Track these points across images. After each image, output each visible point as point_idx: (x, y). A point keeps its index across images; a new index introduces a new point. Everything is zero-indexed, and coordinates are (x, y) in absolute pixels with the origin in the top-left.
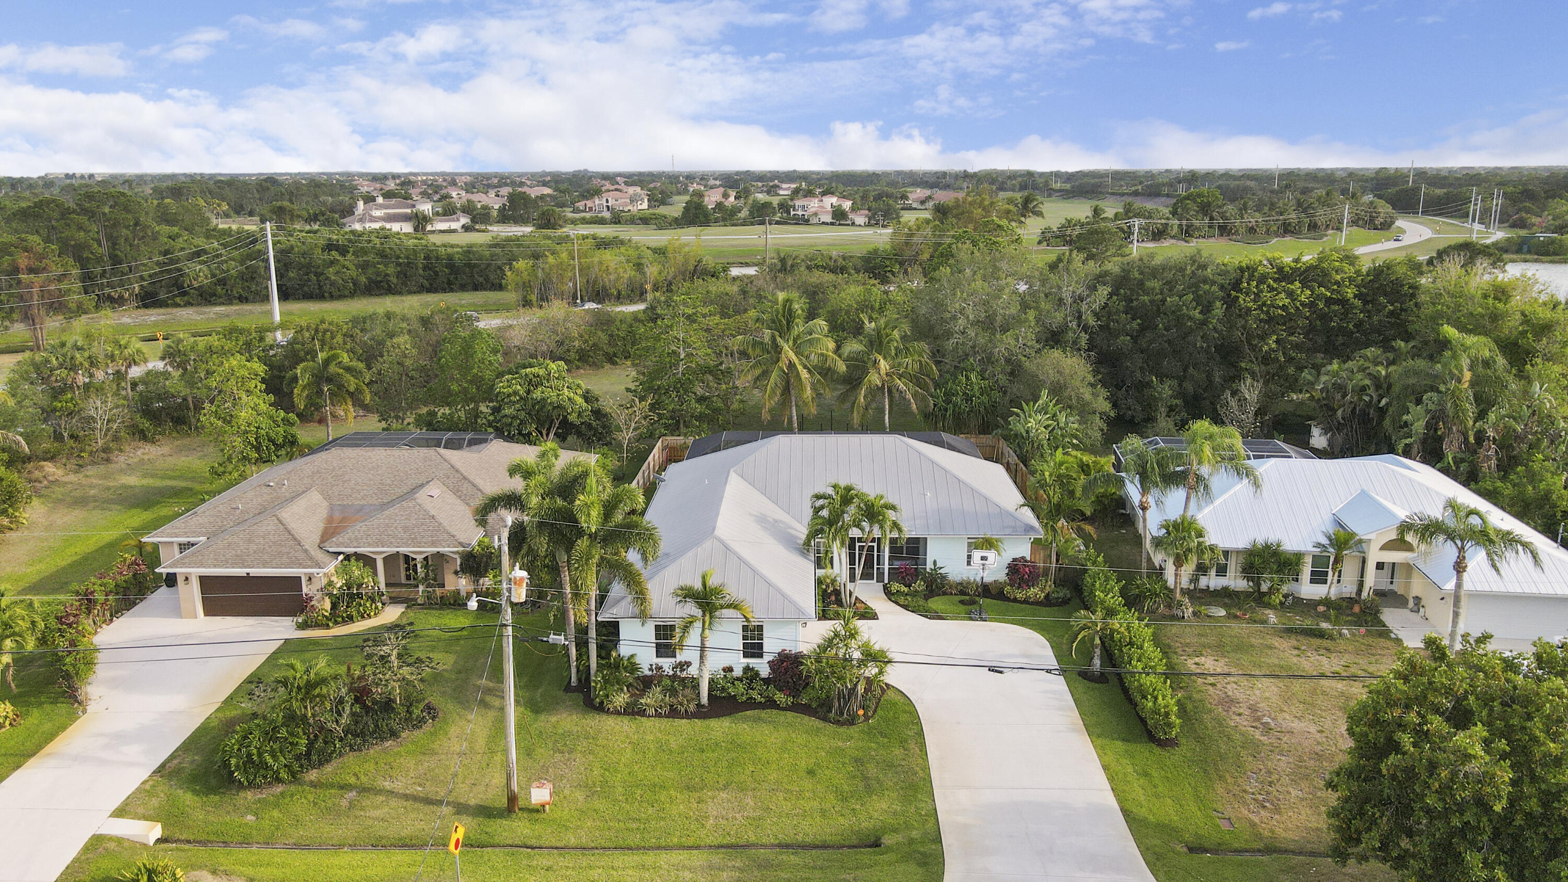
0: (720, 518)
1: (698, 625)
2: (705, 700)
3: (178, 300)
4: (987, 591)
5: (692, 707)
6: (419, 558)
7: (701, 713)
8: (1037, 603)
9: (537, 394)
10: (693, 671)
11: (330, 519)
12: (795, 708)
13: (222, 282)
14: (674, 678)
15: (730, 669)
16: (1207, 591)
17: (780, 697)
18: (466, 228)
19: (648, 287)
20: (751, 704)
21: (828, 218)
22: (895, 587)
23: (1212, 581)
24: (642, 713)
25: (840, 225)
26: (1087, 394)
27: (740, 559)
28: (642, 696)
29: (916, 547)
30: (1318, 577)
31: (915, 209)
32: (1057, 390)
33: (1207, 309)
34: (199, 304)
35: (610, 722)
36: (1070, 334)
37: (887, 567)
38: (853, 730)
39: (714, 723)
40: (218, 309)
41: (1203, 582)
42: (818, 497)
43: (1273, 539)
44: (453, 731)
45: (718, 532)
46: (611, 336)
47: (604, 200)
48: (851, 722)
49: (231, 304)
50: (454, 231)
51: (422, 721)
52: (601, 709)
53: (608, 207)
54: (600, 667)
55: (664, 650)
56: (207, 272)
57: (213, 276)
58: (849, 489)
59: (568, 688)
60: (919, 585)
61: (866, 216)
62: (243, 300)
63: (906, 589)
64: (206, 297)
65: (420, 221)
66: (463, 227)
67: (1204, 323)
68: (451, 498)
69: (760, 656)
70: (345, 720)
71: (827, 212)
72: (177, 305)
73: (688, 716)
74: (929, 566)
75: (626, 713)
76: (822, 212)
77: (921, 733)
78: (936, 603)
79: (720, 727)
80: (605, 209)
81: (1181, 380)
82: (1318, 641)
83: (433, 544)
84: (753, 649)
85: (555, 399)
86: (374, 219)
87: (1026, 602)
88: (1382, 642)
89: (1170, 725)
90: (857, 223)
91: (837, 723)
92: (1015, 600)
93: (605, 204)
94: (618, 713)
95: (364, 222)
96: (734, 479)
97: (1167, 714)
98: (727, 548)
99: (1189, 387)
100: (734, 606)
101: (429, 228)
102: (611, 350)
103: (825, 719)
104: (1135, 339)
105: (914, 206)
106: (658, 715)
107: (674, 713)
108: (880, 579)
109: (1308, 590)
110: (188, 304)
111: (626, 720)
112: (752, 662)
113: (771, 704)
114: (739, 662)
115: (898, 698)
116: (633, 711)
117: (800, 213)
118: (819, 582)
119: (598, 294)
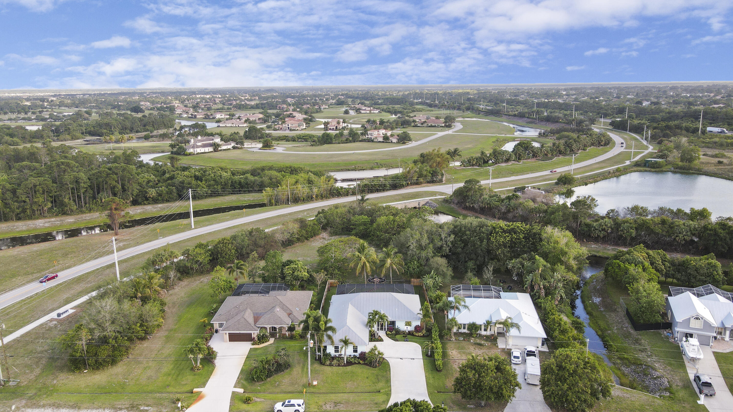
0: (347, 319)
1: (344, 347)
2: (345, 363)
3: (145, 202)
4: (410, 333)
5: (343, 364)
6: (277, 328)
7: (345, 365)
8: (421, 336)
9: (296, 274)
10: (343, 356)
11: (254, 317)
12: (364, 364)
13: (160, 195)
14: (339, 357)
15: (350, 356)
16: (461, 333)
17: (361, 362)
18: (234, 148)
19: (314, 196)
20: (355, 363)
21: (381, 139)
22: (388, 332)
23: (462, 331)
24: (333, 365)
25: (386, 142)
26: (445, 270)
27: (352, 331)
28: (332, 362)
29: (393, 323)
30: (485, 330)
31: (419, 127)
32: (437, 270)
33: (482, 241)
34: (152, 204)
35: (326, 368)
36: (444, 248)
37: (386, 327)
38: (376, 369)
39: (347, 367)
40: (160, 205)
41: (460, 331)
42: (369, 313)
43: (474, 321)
44: (294, 370)
45: (347, 324)
46: (307, 231)
47: (287, 125)
48: (376, 367)
49: (164, 203)
50: (229, 149)
51: (288, 368)
52: (324, 364)
53: (288, 128)
54: (323, 355)
55: (337, 351)
56: (155, 191)
57: (157, 193)
58: (377, 311)
59: (316, 360)
60: (394, 332)
61: (397, 139)
62: (168, 201)
63: (390, 333)
64: (155, 201)
65: (216, 147)
66: (233, 147)
67: (481, 246)
68: (282, 311)
69: (357, 352)
70: (274, 368)
71: (381, 137)
72: (145, 204)
73: (342, 366)
74: (396, 327)
75: (329, 365)
76: (379, 137)
77: (390, 369)
78: (398, 337)
79: (349, 368)
80: (287, 128)
81: (476, 260)
82: (480, 346)
83: (281, 324)
84: (355, 351)
85: (301, 276)
86: (198, 147)
87: (418, 336)
88: (494, 346)
89: (440, 367)
90: (393, 142)
91: (373, 367)
92: (416, 336)
93: (287, 126)
94: (327, 365)
95: (194, 148)
96: (350, 305)
97: (440, 365)
98: (349, 328)
99: (478, 263)
100: (351, 343)
101: (219, 149)
102: (307, 236)
103: (370, 366)
104: (463, 249)
105: (419, 125)
106: (336, 366)
107: (339, 365)
108: (385, 330)
109: (483, 333)
110: (149, 204)
111: (329, 367)
112: (355, 354)
113: (359, 363)
114: (353, 354)
115: (386, 361)
116: (331, 365)
117: (370, 136)
118: (370, 331)
119: (296, 199)
